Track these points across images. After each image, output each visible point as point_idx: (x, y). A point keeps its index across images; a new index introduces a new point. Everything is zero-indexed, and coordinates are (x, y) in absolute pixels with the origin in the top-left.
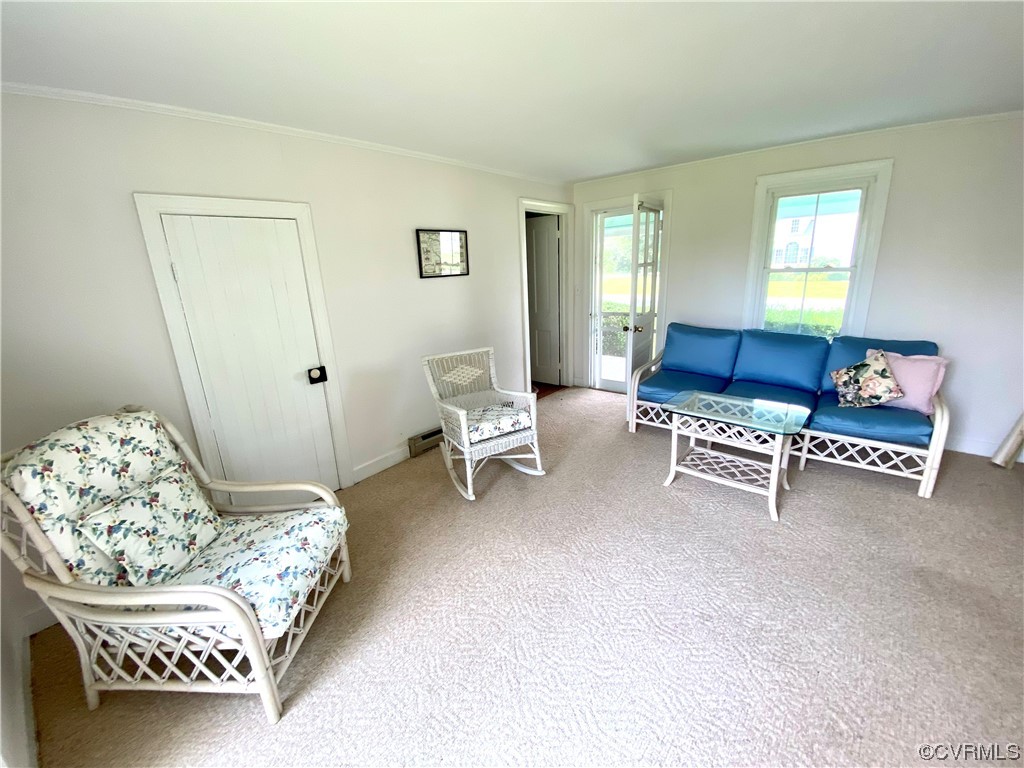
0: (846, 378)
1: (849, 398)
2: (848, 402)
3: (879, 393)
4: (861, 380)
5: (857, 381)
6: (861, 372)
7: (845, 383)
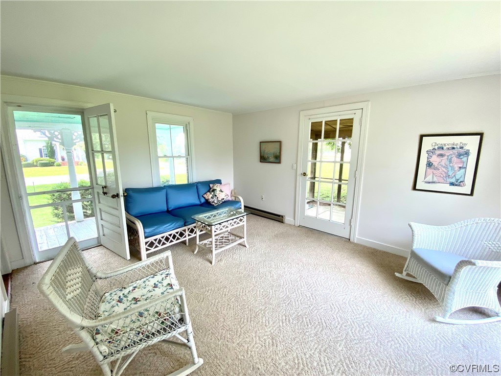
0: (211, 196)
1: (216, 202)
2: (216, 203)
3: (223, 198)
4: (217, 195)
5: (216, 196)
6: (215, 192)
7: (212, 198)
